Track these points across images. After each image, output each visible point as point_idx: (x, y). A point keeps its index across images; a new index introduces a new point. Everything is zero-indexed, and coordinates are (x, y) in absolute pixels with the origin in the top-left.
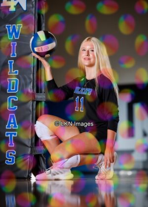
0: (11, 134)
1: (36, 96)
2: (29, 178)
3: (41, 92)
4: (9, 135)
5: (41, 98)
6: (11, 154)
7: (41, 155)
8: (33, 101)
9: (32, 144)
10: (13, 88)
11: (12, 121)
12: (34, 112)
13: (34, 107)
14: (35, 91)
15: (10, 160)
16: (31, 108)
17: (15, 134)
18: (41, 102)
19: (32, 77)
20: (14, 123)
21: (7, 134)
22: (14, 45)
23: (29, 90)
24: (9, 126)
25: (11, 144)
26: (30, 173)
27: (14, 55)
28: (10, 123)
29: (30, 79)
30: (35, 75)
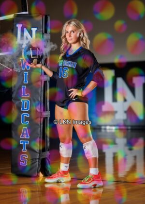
0: (24, 142)
1: (43, 114)
2: (38, 176)
3: (47, 110)
4: (23, 143)
5: (47, 115)
6: (24, 158)
7: (47, 158)
8: (41, 118)
9: (40, 151)
10: (25, 107)
11: (25, 132)
12: (42, 126)
13: (42, 122)
14: (42, 110)
15: (23, 162)
16: (39, 123)
17: (27, 142)
18: (47, 118)
19: (40, 99)
20: (26, 134)
21: (22, 142)
22: (26, 74)
23: (38, 110)
24: (22, 136)
25: (24, 150)
26: (38, 172)
27: (26, 82)
28: (23, 134)
29: (38, 100)
30: (42, 98)
